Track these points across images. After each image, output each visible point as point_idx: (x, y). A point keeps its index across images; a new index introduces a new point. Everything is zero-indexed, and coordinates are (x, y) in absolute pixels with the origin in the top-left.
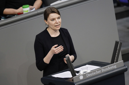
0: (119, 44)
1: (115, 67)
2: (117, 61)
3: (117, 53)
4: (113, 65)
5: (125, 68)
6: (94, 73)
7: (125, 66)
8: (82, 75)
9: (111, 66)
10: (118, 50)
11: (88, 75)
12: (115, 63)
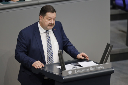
0: (110, 47)
1: (103, 67)
2: (105, 62)
3: (107, 55)
4: (101, 66)
5: (112, 70)
6: (83, 71)
7: (112, 68)
8: (71, 70)
9: (100, 66)
10: (108, 52)
11: (76, 71)
12: (103, 64)
